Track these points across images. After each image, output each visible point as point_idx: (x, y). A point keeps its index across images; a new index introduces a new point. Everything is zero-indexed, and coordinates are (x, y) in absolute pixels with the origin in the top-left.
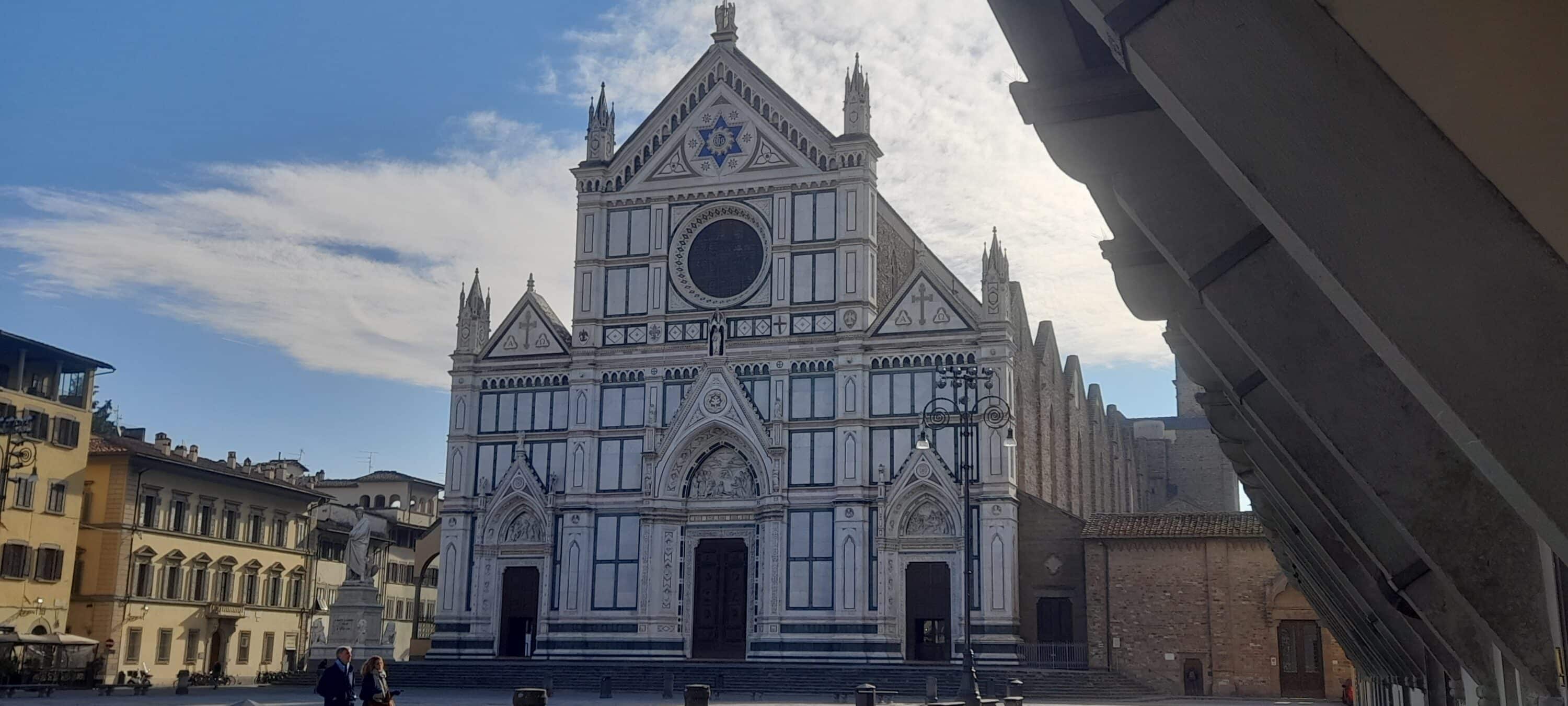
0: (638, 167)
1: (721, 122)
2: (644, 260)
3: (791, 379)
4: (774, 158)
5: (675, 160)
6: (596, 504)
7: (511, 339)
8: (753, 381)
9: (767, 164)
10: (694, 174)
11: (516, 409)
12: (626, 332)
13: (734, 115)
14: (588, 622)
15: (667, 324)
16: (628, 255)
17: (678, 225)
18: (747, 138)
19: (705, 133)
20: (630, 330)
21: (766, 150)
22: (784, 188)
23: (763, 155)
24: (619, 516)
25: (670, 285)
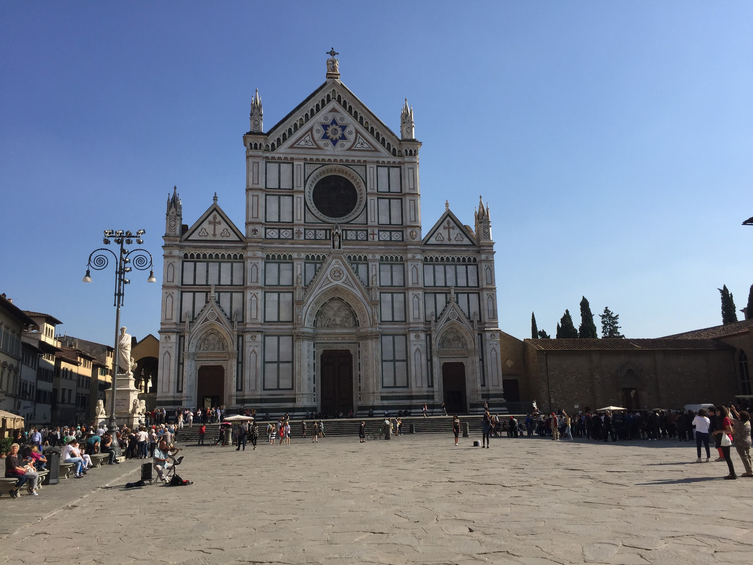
0: (285, 139)
1: (334, 122)
2: (289, 192)
3: (380, 264)
4: (365, 146)
5: (307, 138)
6: (265, 329)
7: (203, 230)
8: (357, 264)
9: (362, 148)
10: (319, 148)
11: (207, 272)
12: (279, 232)
13: (342, 119)
14: (263, 397)
15: (305, 229)
16: (279, 188)
17: (310, 175)
18: (350, 133)
19: (325, 127)
20: (282, 231)
21: (361, 141)
22: (373, 162)
23: (359, 143)
24: (279, 336)
25: (306, 208)
